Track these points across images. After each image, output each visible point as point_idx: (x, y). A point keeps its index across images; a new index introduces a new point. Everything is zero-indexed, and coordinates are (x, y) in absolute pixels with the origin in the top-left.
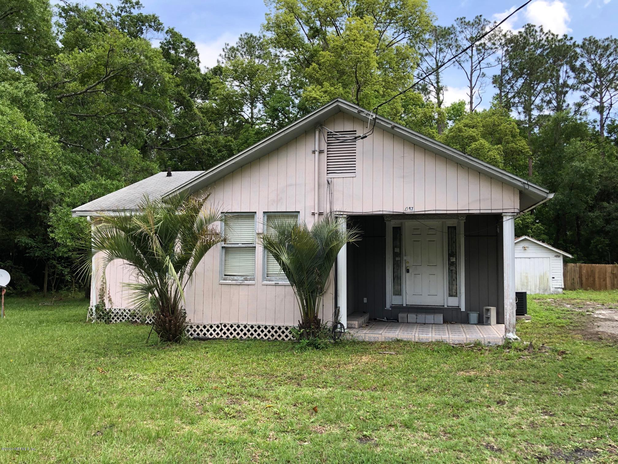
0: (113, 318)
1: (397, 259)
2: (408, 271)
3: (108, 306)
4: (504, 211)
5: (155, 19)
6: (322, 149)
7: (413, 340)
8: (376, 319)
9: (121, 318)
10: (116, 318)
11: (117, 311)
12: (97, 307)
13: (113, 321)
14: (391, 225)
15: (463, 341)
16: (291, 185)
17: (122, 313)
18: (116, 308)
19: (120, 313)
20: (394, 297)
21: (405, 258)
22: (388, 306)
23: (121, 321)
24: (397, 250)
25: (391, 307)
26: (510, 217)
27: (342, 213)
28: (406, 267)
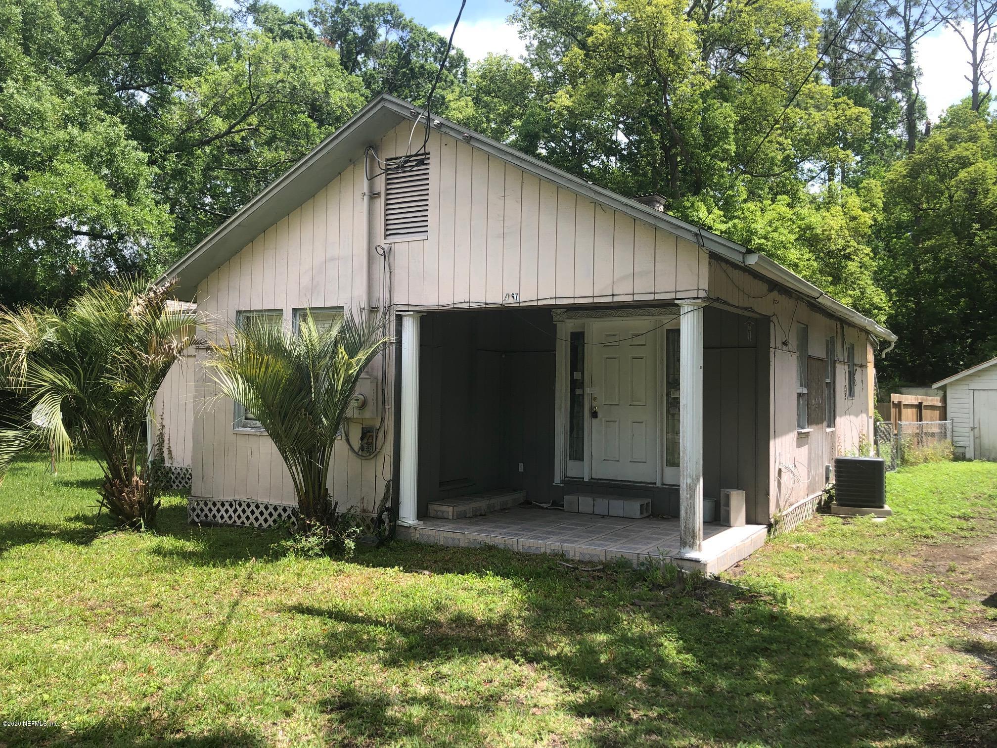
0: (174, 482)
1: (578, 392)
2: (594, 415)
3: (167, 464)
4: (679, 295)
5: (392, 10)
6: (377, 190)
7: (515, 548)
8: (531, 503)
9: (183, 482)
10: (177, 482)
11: (179, 470)
12: (153, 463)
13: (175, 486)
14: (566, 328)
15: (598, 556)
16: (332, 259)
17: (185, 474)
18: (177, 466)
19: (182, 475)
20: (571, 463)
21: (588, 390)
22: (557, 480)
23: (184, 486)
24: (577, 376)
25: (563, 482)
26: (690, 308)
27: (406, 308)
28: (591, 408)
